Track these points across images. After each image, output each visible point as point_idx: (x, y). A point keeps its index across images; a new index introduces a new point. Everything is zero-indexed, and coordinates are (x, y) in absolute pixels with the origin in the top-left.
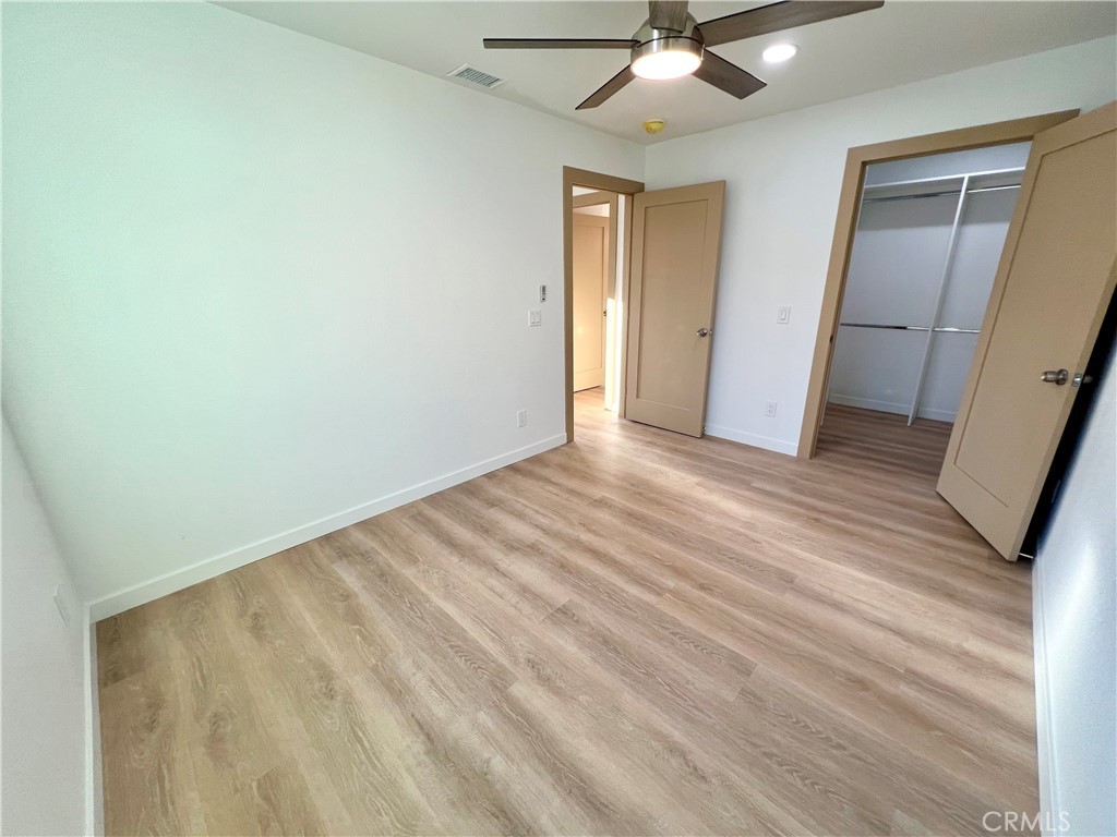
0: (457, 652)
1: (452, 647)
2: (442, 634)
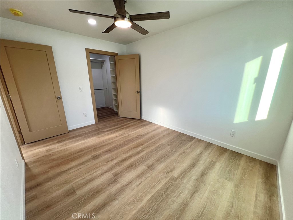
0: (166, 191)
1: (165, 193)
2: (160, 197)
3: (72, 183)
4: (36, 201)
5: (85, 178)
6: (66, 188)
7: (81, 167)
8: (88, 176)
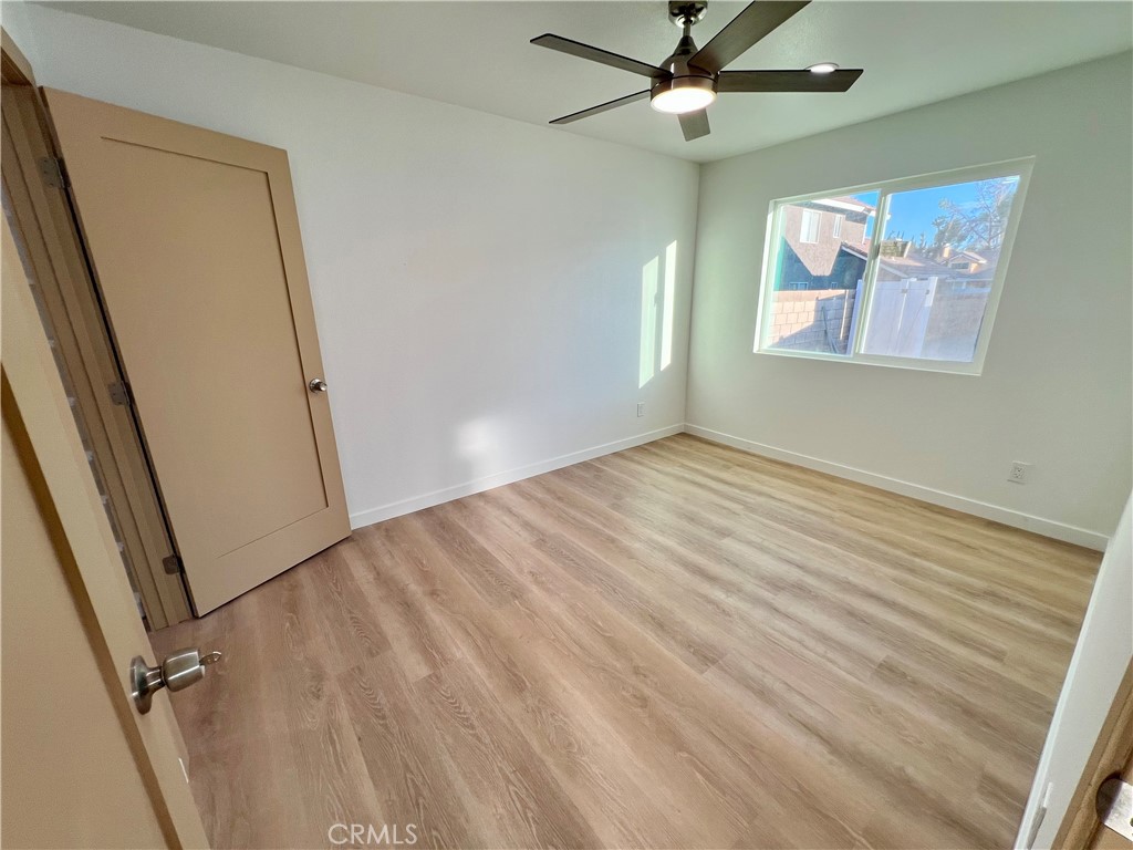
3: (862, 684)
4: (990, 768)
5: (823, 657)
6: (887, 695)
7: (778, 687)
8: (811, 650)
